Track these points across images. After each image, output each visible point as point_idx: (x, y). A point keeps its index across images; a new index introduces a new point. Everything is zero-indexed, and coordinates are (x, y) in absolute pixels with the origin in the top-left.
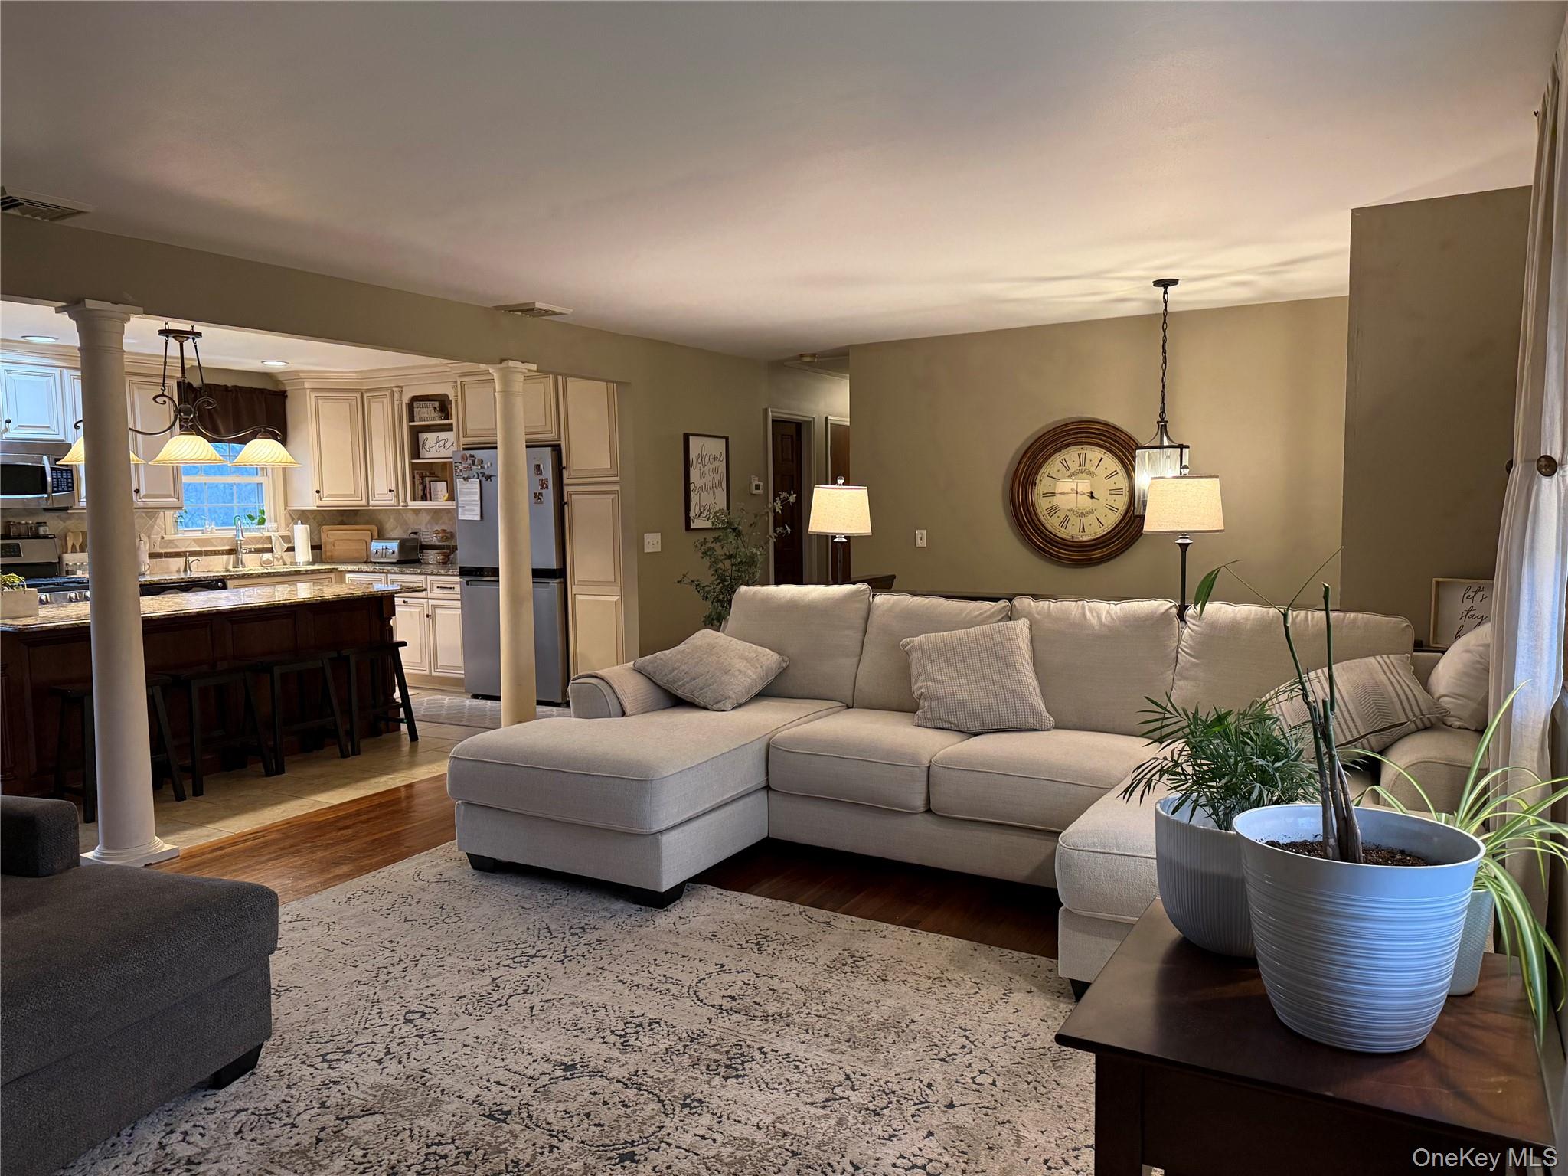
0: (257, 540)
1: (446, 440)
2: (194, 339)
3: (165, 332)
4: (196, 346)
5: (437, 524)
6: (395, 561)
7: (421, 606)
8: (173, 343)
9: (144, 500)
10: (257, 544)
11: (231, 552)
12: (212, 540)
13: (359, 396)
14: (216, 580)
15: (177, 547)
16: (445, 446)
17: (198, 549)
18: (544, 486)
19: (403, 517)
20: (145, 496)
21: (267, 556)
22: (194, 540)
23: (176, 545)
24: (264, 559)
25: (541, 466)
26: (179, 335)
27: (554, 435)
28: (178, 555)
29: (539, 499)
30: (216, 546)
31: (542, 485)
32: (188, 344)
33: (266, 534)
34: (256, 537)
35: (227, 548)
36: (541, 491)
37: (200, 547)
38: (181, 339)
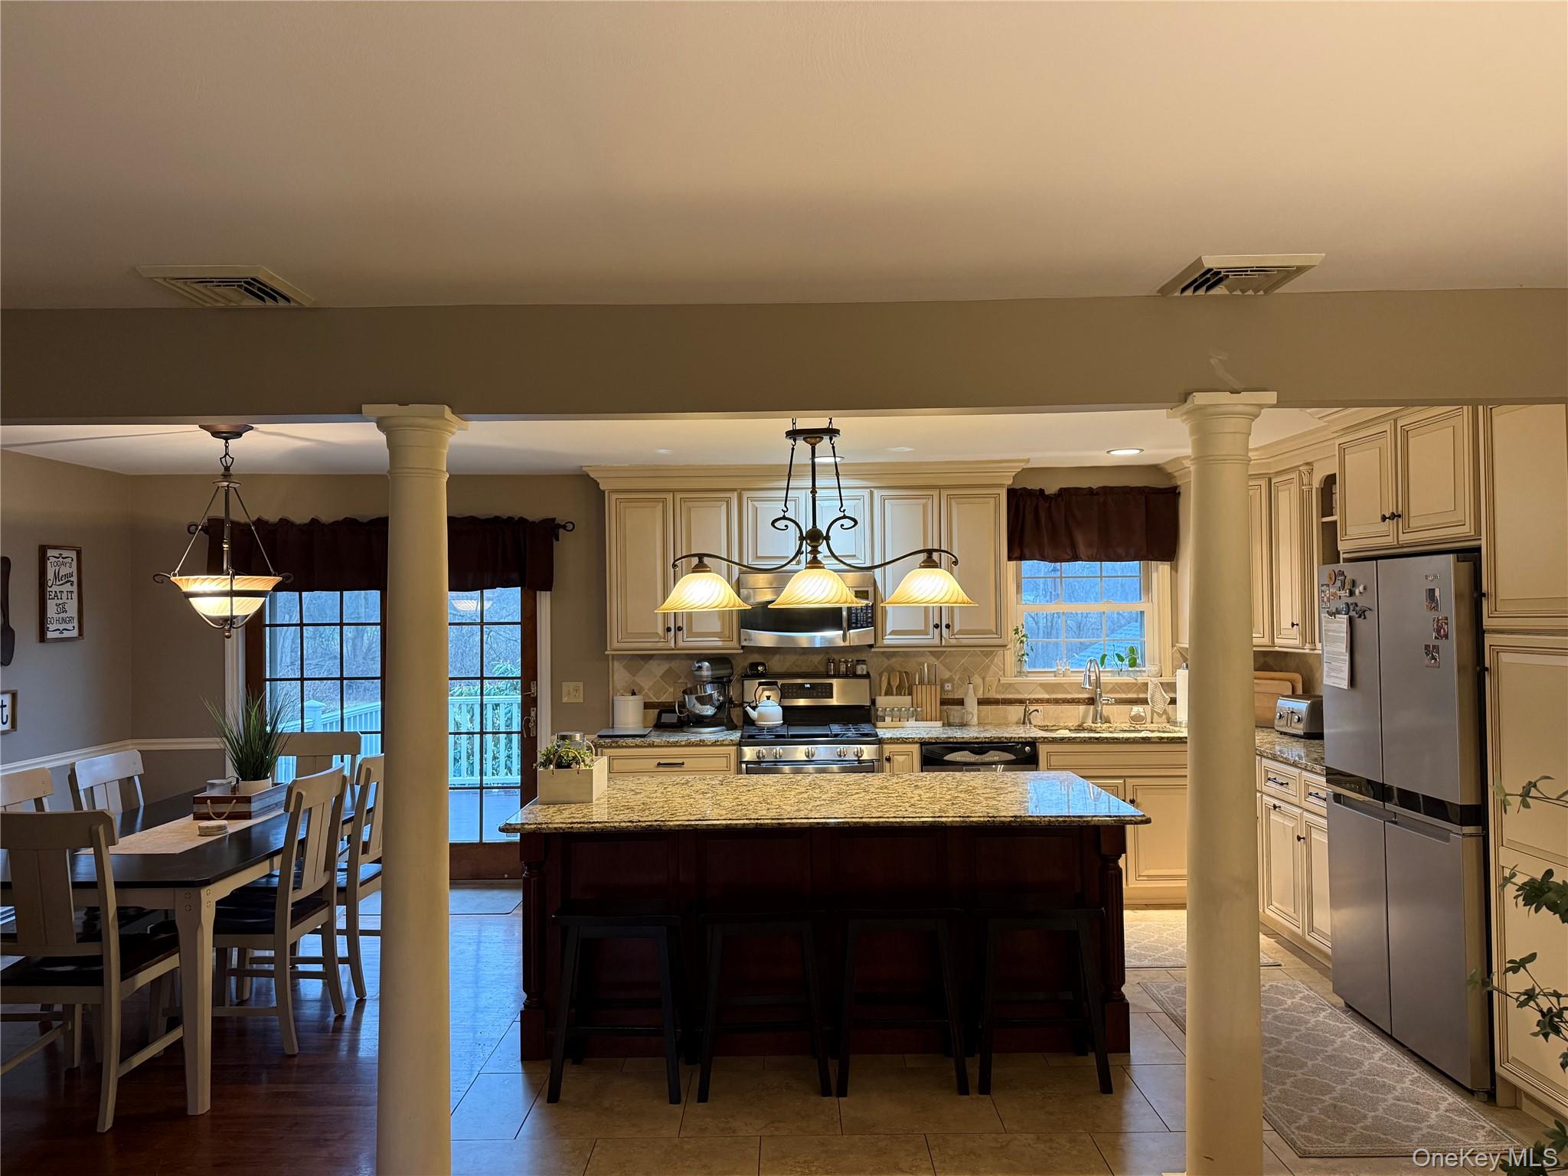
0: (1128, 687)
2: (831, 439)
3: (793, 434)
4: (833, 447)
6: (1301, 732)
7: (1295, 818)
8: (802, 446)
9: (957, 636)
10: (1129, 692)
11: (1091, 701)
12: (1065, 685)
13: (1263, 483)
14: (1022, 743)
15: (1019, 692)
17: (1047, 696)
18: (1441, 634)
20: (961, 632)
21: (1137, 709)
22: (1041, 685)
23: (1016, 689)
24: (1133, 714)
25: (1437, 593)
26: (813, 435)
27: (1467, 530)
28: (1021, 702)
29: (1433, 658)
30: (1069, 693)
31: (1438, 631)
32: (825, 443)
33: (1141, 679)
34: (1127, 684)
35: (1086, 696)
36: (1437, 642)
37: (1048, 692)
38: (813, 441)
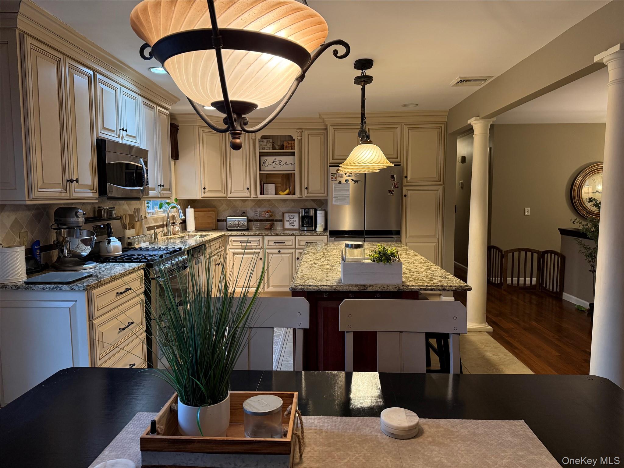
1: (281, 161)
5: (259, 207)
7: (291, 253)
12: (158, 219)
15: (148, 223)
16: (279, 164)
18: (395, 186)
19: (233, 204)
21: (177, 228)
22: (153, 219)
25: (395, 176)
29: (392, 193)
30: (159, 222)
36: (393, 189)
37: (155, 223)
